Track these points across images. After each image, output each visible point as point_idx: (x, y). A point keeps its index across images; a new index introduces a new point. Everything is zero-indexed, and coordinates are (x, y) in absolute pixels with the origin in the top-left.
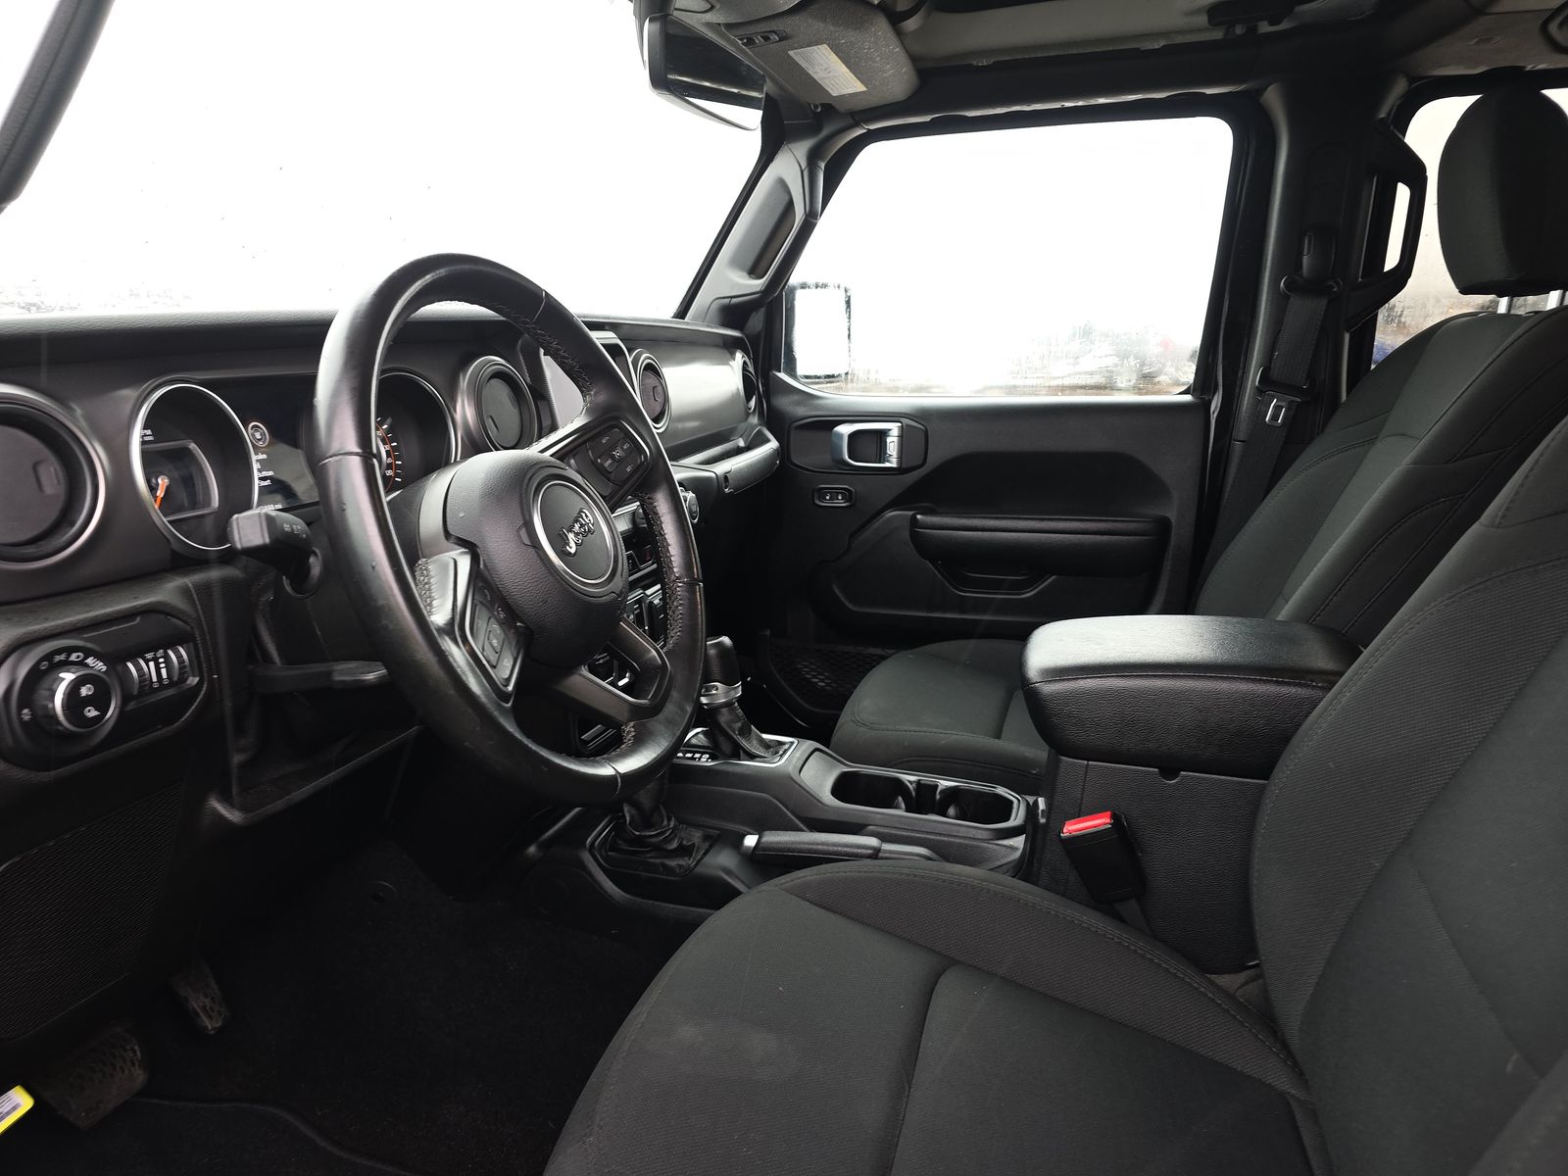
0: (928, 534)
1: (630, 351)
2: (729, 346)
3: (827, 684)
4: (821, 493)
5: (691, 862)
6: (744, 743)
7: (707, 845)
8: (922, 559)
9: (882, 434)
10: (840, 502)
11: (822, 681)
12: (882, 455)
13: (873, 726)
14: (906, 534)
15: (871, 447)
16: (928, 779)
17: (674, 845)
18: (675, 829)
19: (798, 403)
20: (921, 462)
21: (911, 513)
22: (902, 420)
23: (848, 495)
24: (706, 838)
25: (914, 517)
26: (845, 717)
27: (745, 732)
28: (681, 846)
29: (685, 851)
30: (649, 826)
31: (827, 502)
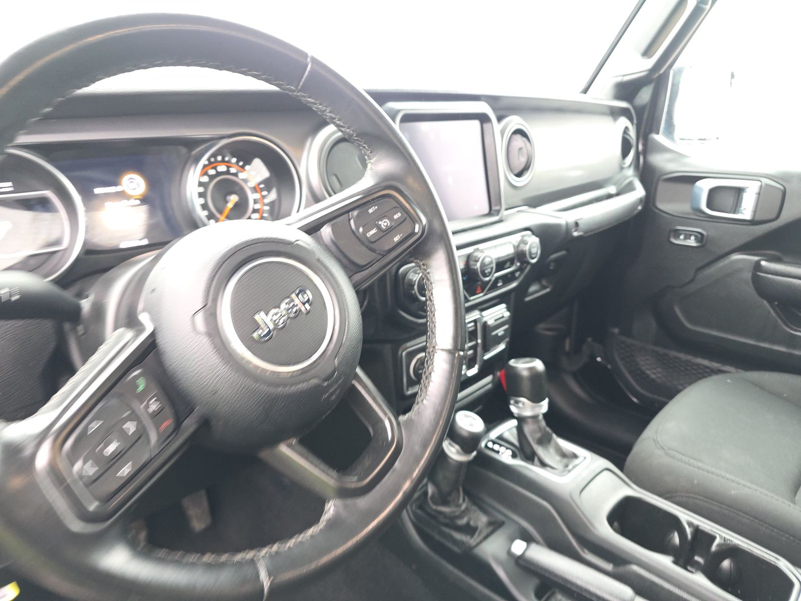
0: (769, 279)
1: (500, 119)
2: (615, 113)
3: (658, 377)
4: (677, 234)
5: (472, 541)
6: (540, 451)
7: (490, 529)
8: (760, 299)
9: (739, 191)
10: (692, 242)
11: (654, 374)
12: (736, 208)
13: (670, 452)
14: (748, 275)
15: (729, 200)
16: (707, 525)
17: (463, 521)
18: (467, 509)
19: (670, 161)
20: (774, 216)
21: (756, 258)
22: (762, 179)
23: (700, 238)
24: (490, 524)
25: (758, 263)
26: (650, 432)
27: (544, 441)
28: (468, 524)
29: (470, 530)
30: (445, 503)
31: (681, 241)
